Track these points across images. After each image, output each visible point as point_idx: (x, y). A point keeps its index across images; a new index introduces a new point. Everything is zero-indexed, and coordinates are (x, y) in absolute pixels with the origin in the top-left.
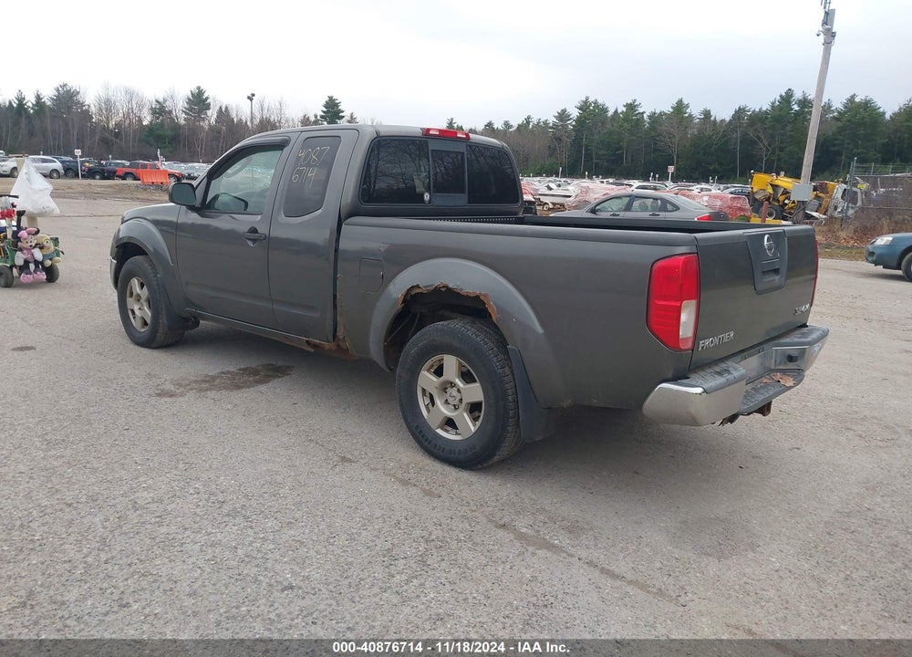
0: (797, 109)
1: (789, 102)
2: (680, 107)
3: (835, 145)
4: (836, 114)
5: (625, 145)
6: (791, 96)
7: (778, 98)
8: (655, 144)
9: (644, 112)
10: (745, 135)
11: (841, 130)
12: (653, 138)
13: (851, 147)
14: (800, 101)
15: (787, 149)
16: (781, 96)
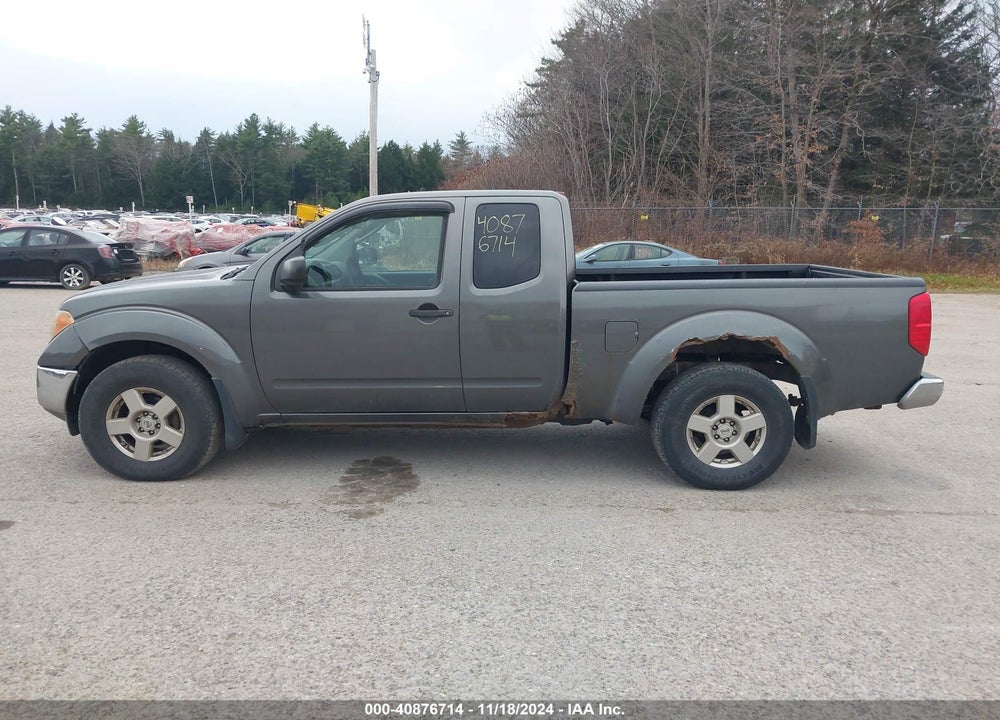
0: (265, 134)
1: (256, 128)
2: (134, 126)
3: (307, 173)
4: (301, 141)
5: (72, 168)
6: (257, 121)
7: (244, 123)
8: (112, 168)
9: (90, 130)
10: (216, 159)
11: (311, 157)
12: (109, 161)
13: (322, 175)
14: (266, 127)
15: (263, 176)
16: (246, 120)
